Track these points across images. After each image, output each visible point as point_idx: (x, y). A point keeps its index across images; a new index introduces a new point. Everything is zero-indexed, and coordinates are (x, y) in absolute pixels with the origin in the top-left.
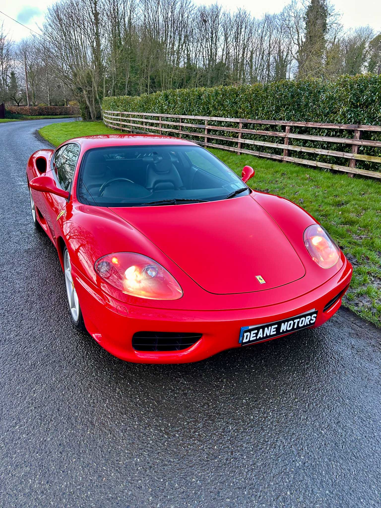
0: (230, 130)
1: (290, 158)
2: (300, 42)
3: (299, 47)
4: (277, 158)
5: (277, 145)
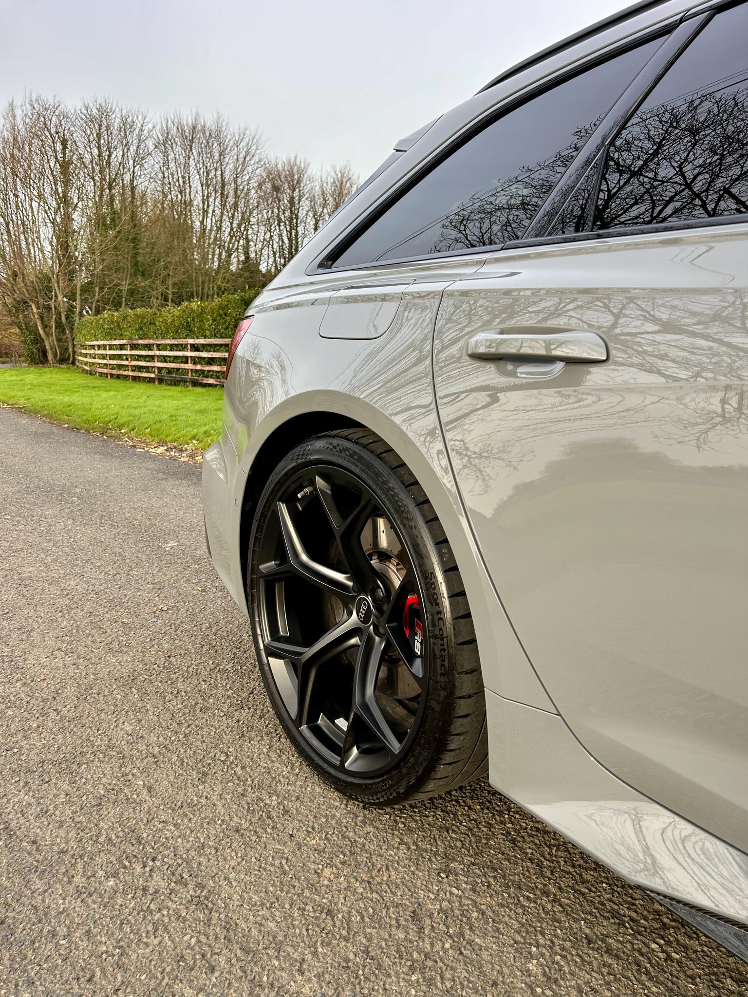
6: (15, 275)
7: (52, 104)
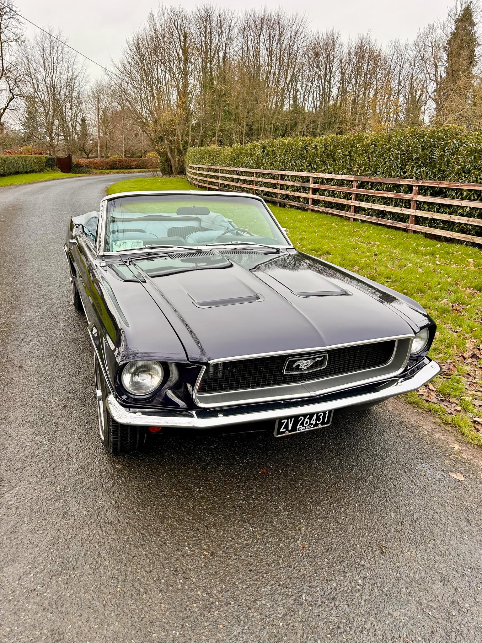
0: (341, 189)
1: (419, 227)
2: (439, 78)
3: (437, 85)
4: (401, 226)
5: (401, 210)
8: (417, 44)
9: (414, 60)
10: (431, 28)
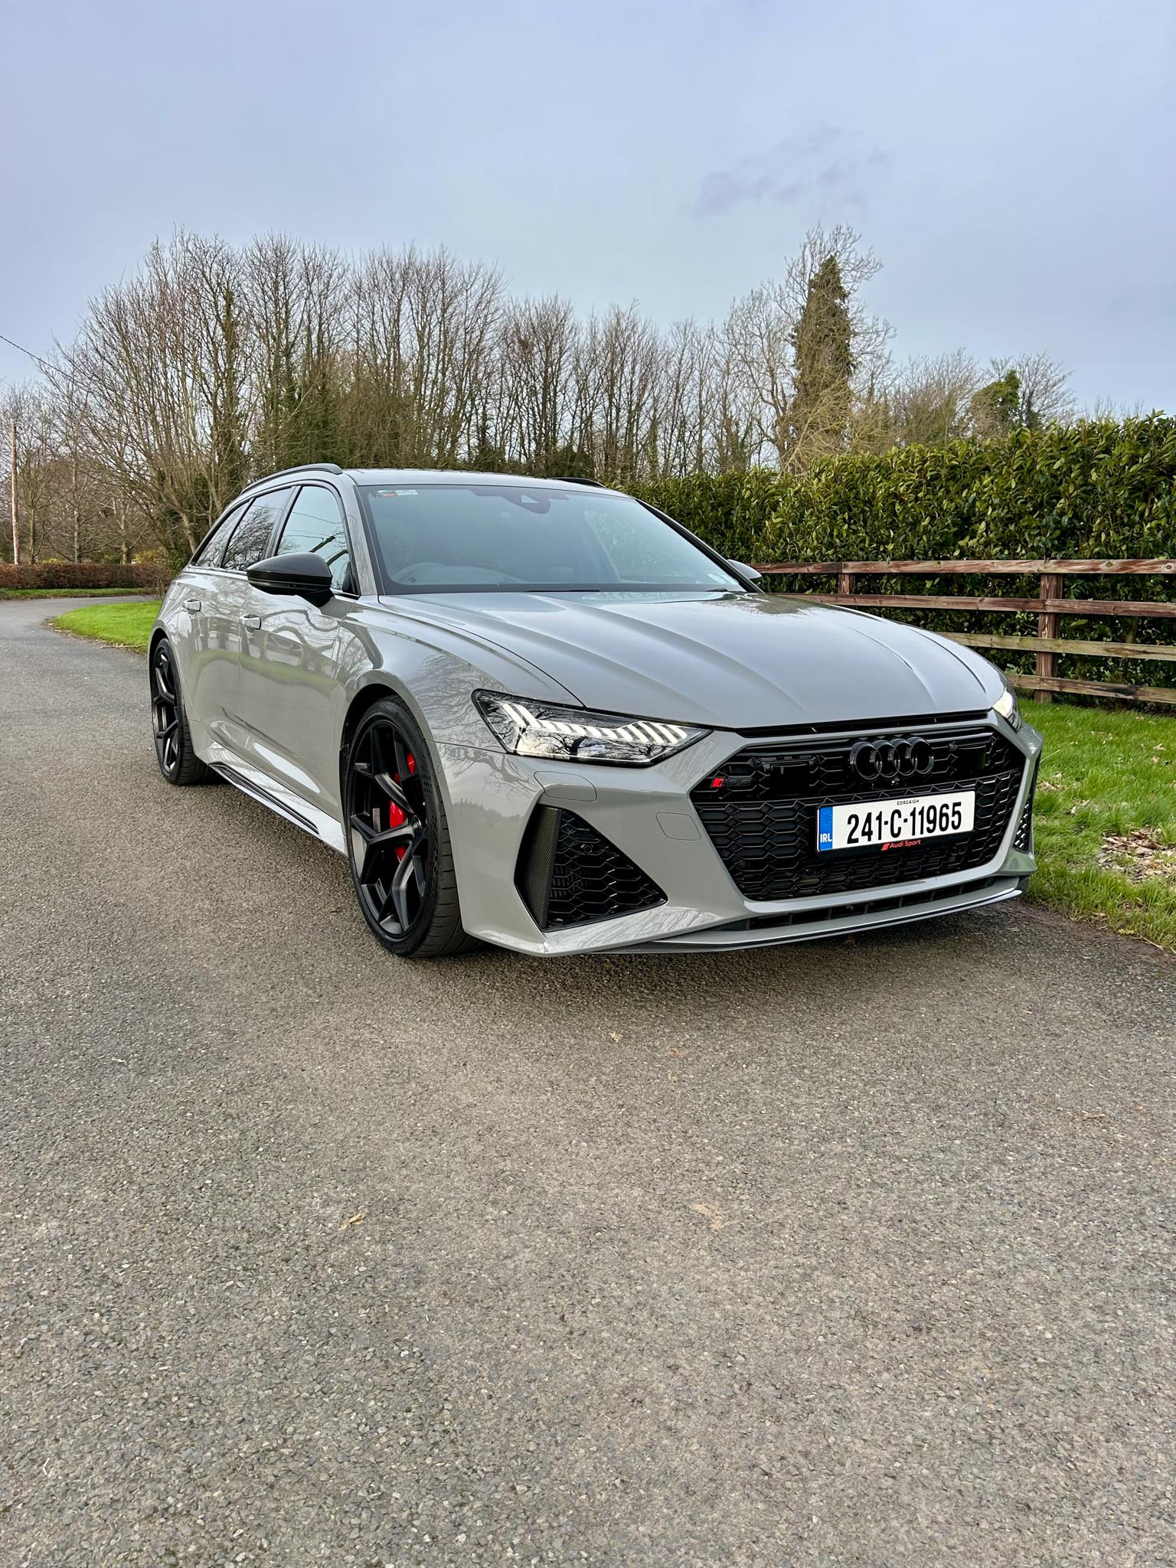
2: (780, 397)
3: (778, 412)
6: (162, 477)
7: (213, 244)
8: (729, 330)
9: (728, 363)
10: (758, 298)
